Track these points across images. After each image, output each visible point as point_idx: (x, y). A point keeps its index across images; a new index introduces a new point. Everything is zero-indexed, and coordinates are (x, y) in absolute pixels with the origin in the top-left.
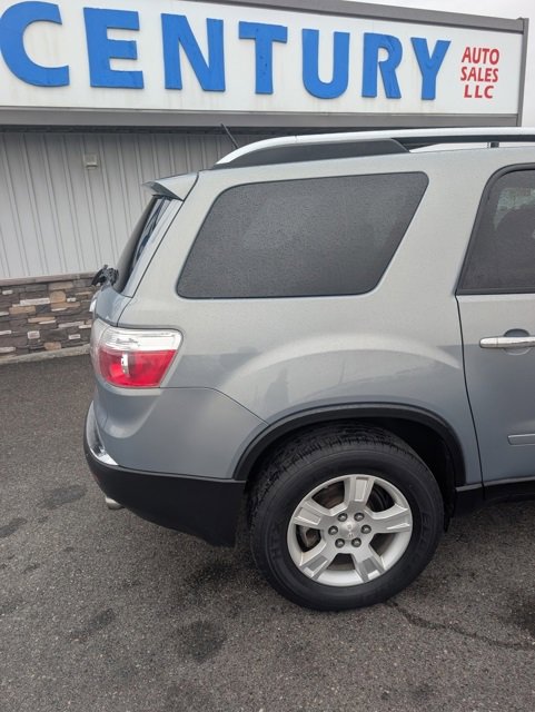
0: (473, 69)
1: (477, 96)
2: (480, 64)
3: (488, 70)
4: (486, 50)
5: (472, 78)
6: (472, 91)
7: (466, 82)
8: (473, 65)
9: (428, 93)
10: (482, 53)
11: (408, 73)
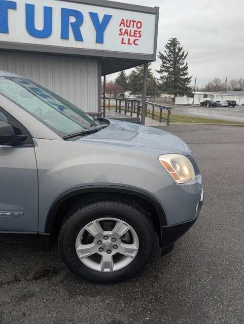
0: (127, 30)
1: (129, 43)
2: (131, 28)
3: (135, 31)
4: (134, 22)
5: (126, 35)
6: (126, 41)
7: (122, 36)
8: (126, 28)
9: (100, 39)
10: (132, 23)
11: (88, 29)
